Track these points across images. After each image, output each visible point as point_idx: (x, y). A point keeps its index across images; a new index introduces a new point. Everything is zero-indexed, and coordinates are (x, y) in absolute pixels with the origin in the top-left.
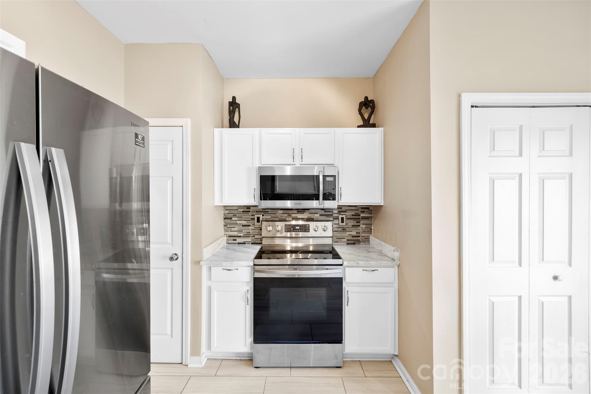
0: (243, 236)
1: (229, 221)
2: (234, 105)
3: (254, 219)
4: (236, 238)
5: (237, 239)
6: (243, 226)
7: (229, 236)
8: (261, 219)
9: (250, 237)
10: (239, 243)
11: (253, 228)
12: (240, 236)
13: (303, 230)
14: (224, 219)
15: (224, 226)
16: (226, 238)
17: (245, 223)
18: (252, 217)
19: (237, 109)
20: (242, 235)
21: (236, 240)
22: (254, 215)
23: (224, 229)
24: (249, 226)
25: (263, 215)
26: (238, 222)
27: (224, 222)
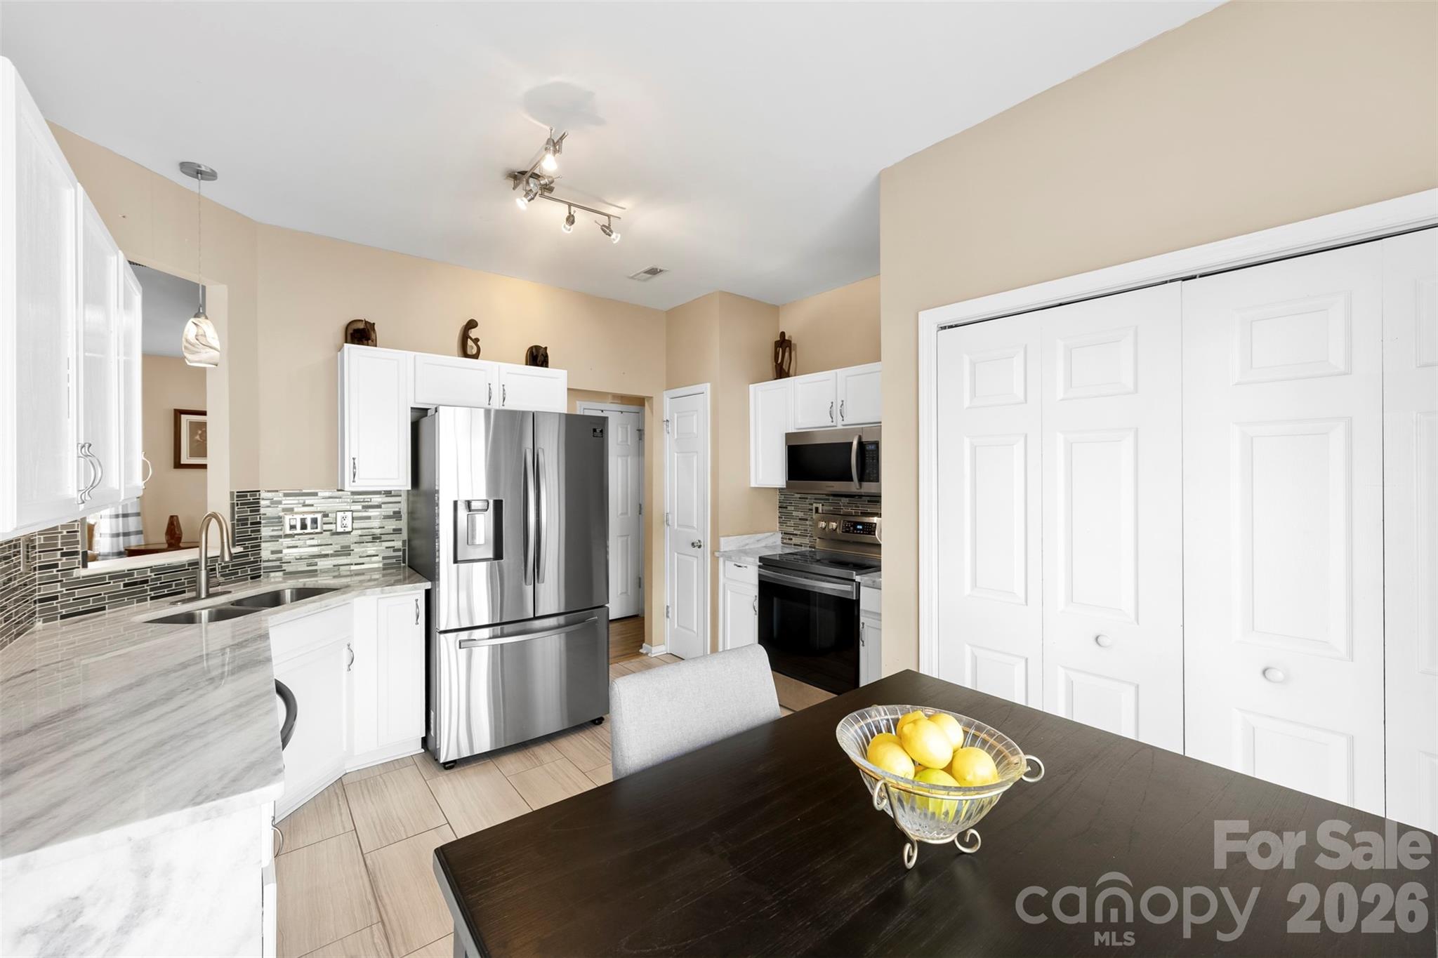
0: (800, 535)
1: (784, 510)
2: (783, 344)
3: (812, 510)
4: (791, 537)
5: (794, 538)
6: (800, 519)
7: (785, 533)
8: (820, 511)
9: (807, 536)
10: (795, 545)
11: (811, 523)
12: (796, 535)
13: (866, 531)
14: (780, 507)
15: (779, 517)
16: (780, 536)
17: (801, 515)
18: (810, 507)
19: (788, 349)
20: (798, 533)
21: (791, 539)
22: (812, 505)
23: (779, 523)
24: (807, 520)
25: (823, 505)
26: (795, 514)
27: (780, 512)
